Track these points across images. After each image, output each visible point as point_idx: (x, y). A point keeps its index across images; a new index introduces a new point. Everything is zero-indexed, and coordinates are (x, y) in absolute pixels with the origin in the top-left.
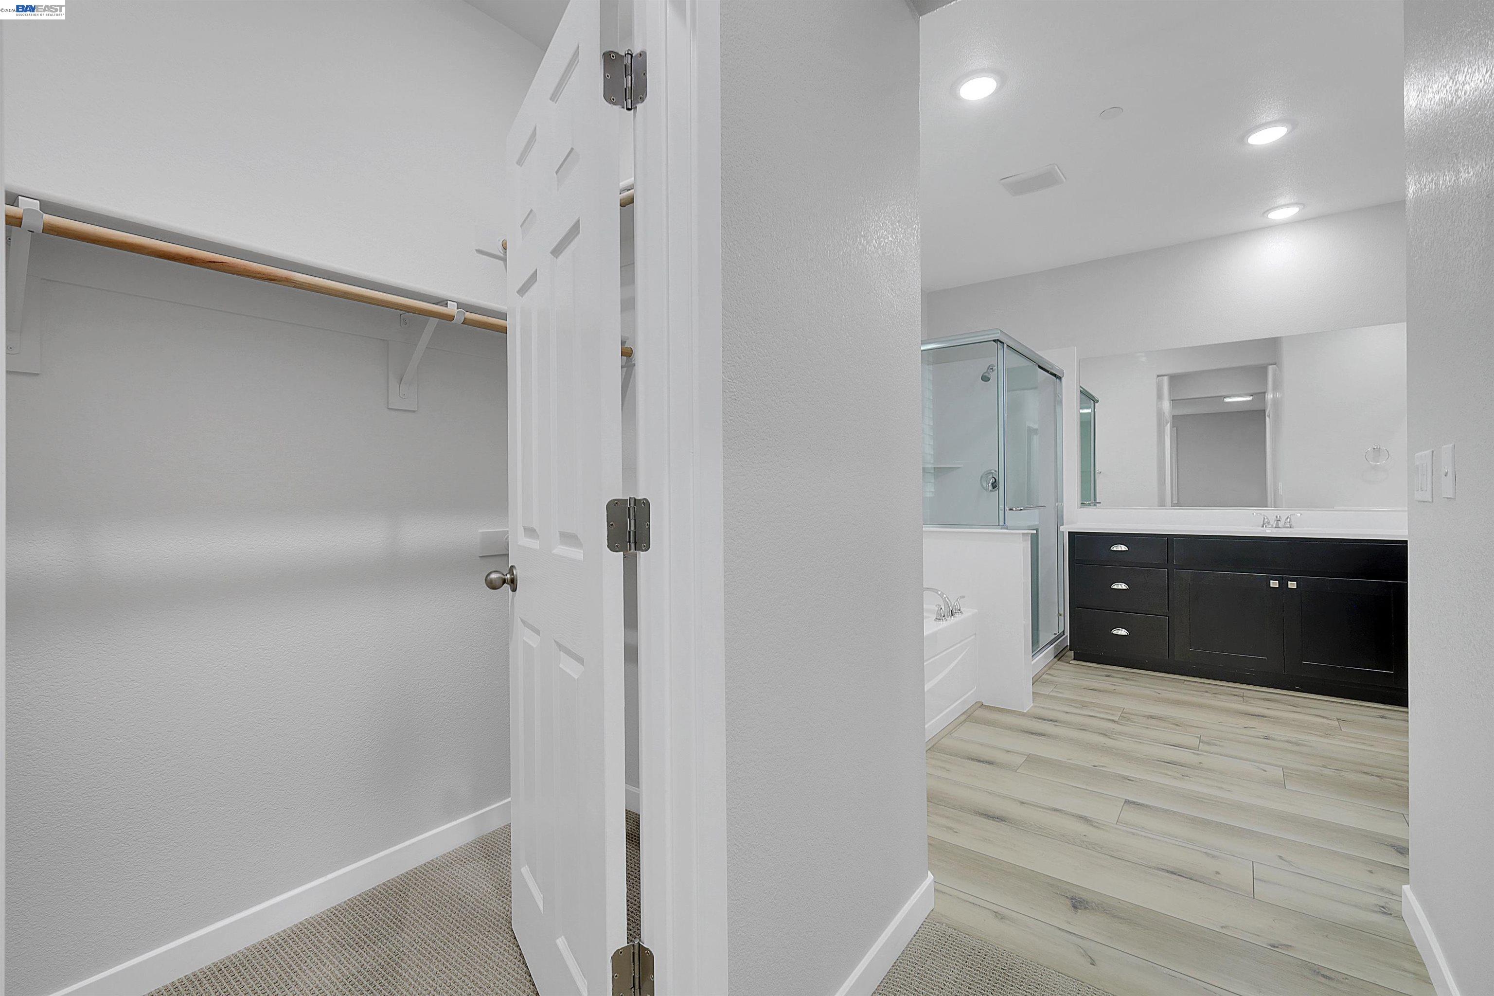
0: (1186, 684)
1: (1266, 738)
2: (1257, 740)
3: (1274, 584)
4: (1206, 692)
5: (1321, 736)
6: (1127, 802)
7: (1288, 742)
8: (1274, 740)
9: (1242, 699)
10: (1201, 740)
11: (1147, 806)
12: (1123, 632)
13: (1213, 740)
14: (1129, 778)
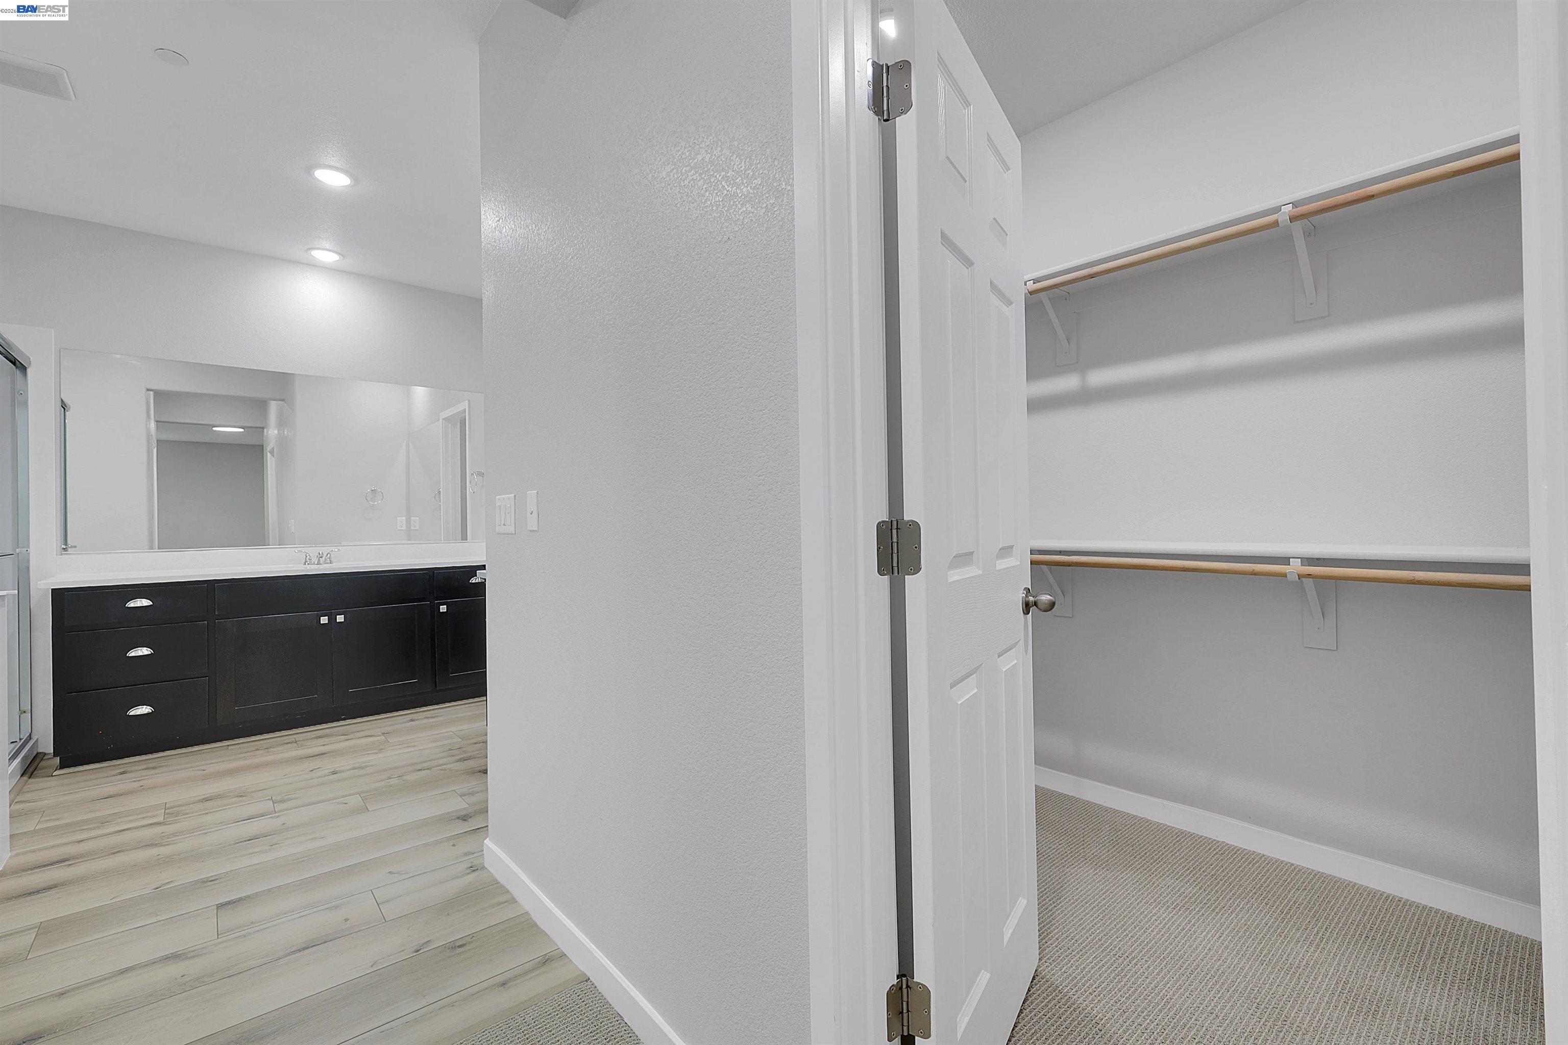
0: (230, 750)
1: (334, 773)
2: (326, 778)
3: (324, 620)
4: (257, 750)
5: (377, 753)
6: (220, 906)
7: (354, 769)
8: (341, 772)
9: (296, 745)
10: (274, 801)
11: (247, 898)
12: (145, 710)
13: (286, 796)
14: (210, 880)
